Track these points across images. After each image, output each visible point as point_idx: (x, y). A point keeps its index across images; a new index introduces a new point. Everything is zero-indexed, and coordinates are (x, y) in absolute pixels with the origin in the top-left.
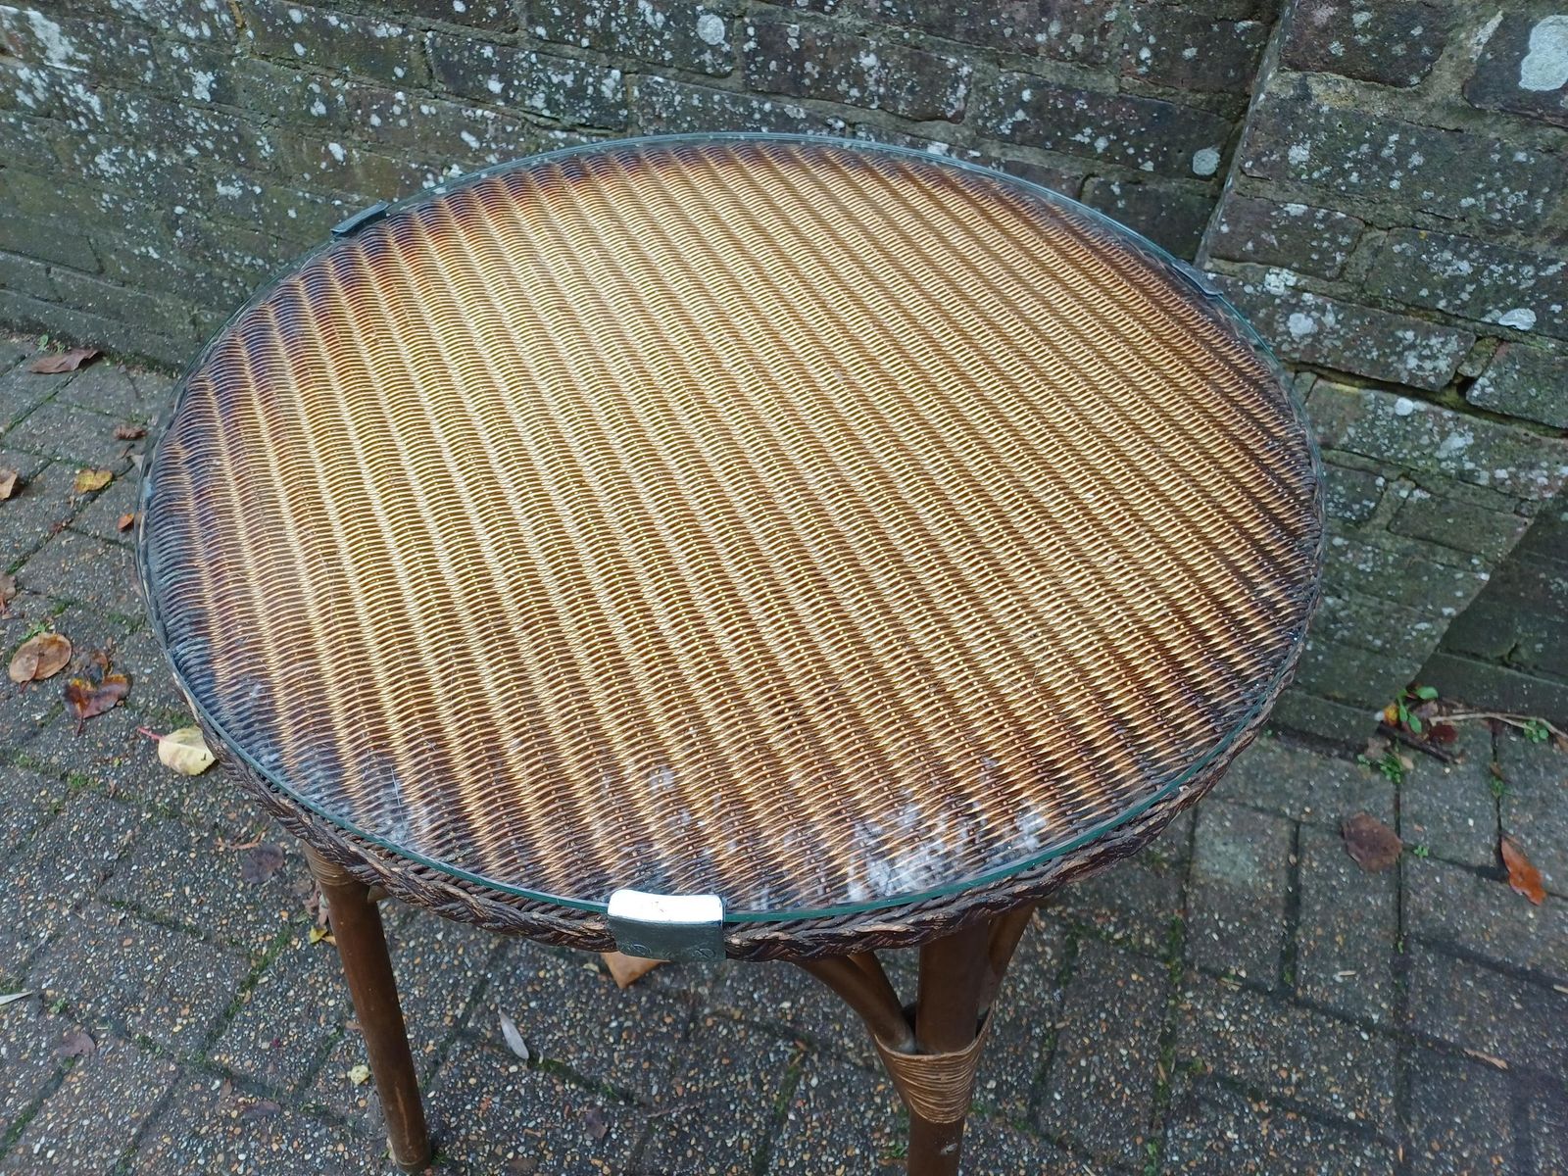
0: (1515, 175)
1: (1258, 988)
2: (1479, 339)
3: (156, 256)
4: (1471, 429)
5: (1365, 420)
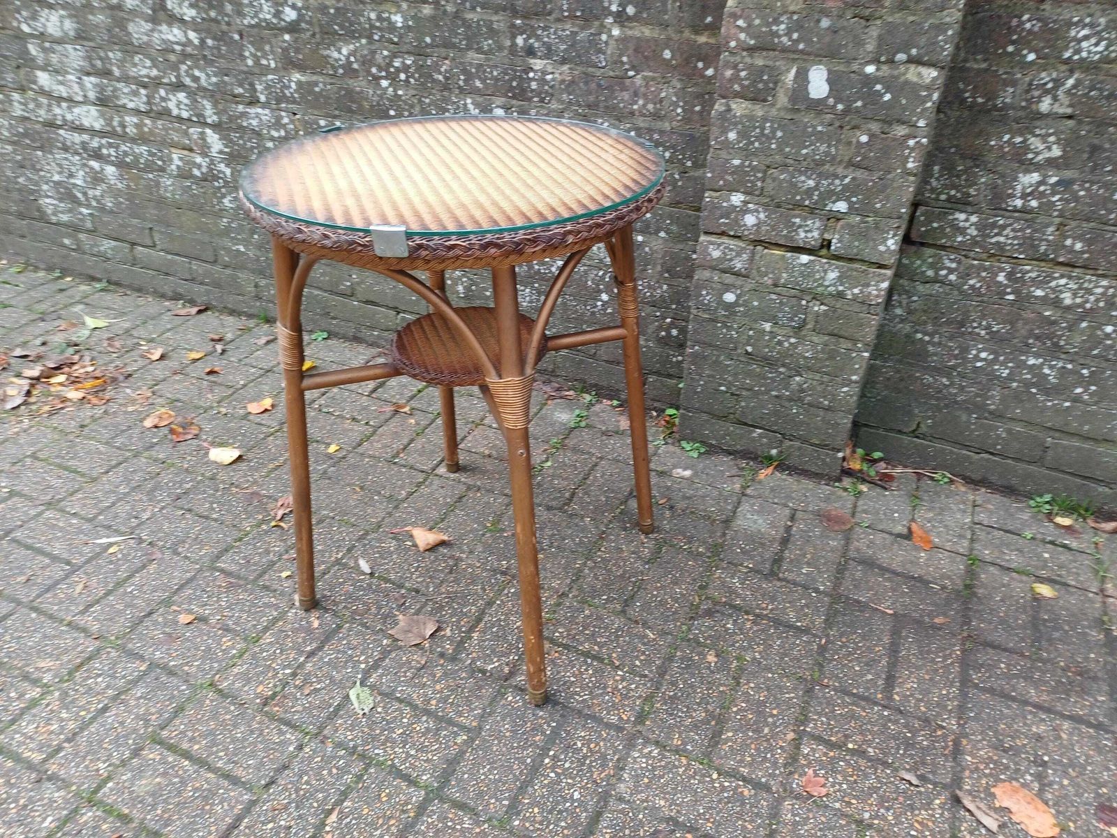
0: (820, 137)
1: (758, 572)
2: (829, 219)
3: (243, 250)
4: (837, 268)
5: (789, 268)
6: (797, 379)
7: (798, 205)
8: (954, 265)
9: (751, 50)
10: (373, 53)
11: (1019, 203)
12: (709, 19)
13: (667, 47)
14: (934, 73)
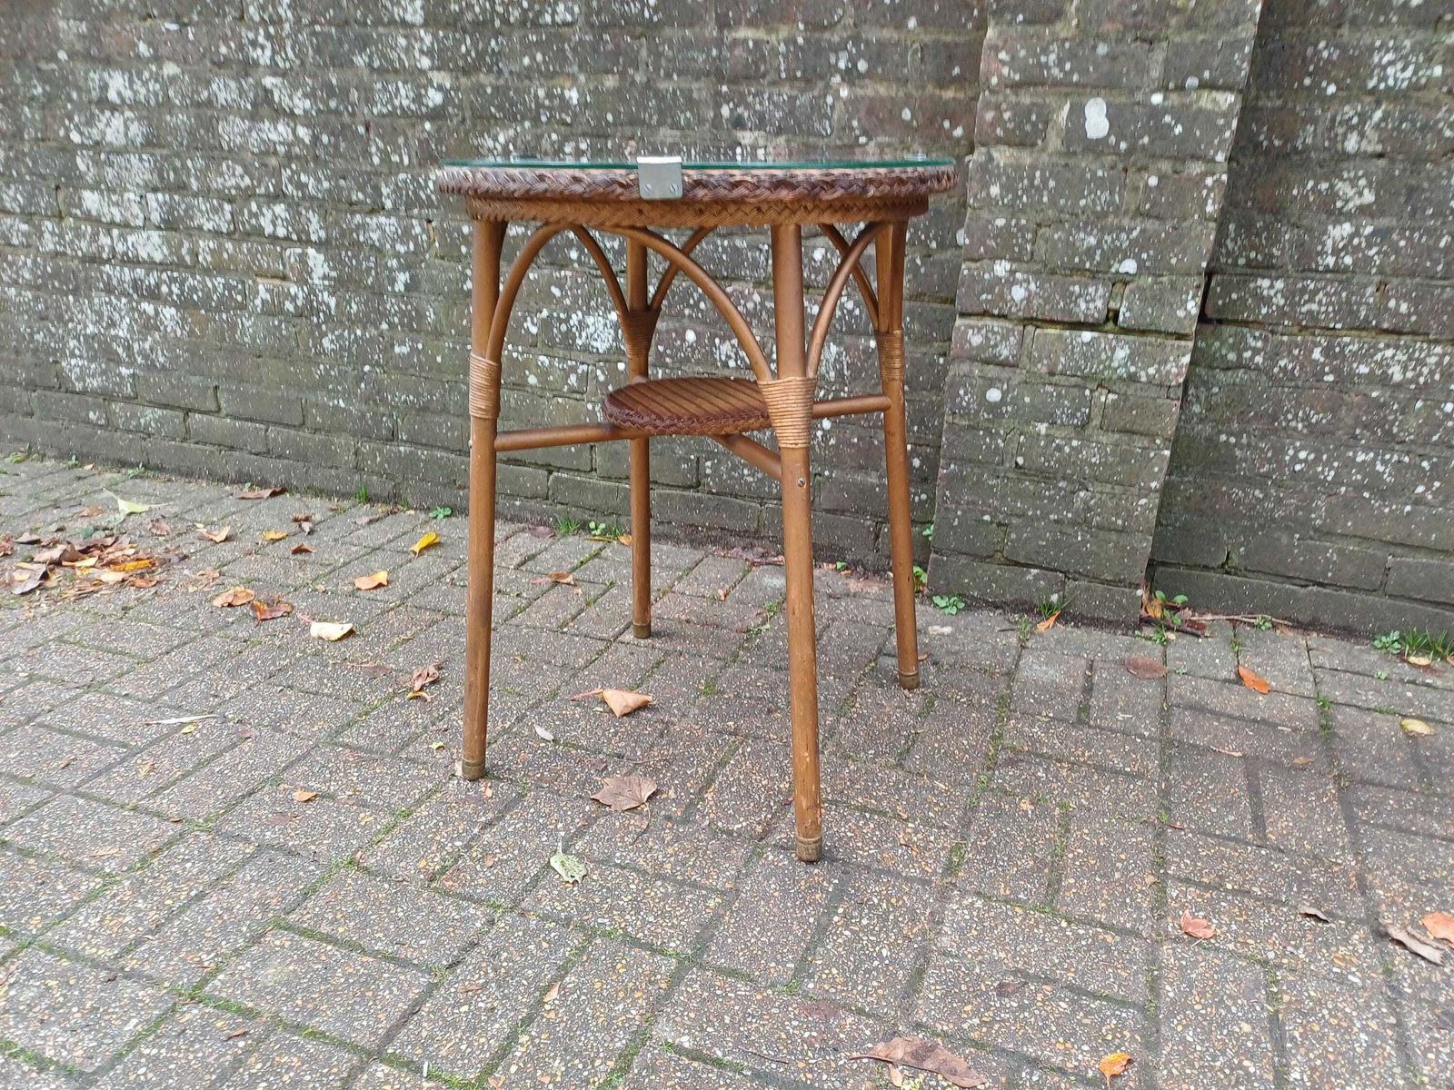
0: (1100, 184)
1: (1062, 720)
2: (1114, 284)
3: (343, 405)
4: (1127, 343)
5: (1067, 349)
6: (1082, 494)
7: (1078, 270)
8: (1260, 344)
9: (1016, 87)
10: (539, 138)
11: (1331, 261)
12: (957, 71)
13: (907, 105)
14: (1231, 98)
